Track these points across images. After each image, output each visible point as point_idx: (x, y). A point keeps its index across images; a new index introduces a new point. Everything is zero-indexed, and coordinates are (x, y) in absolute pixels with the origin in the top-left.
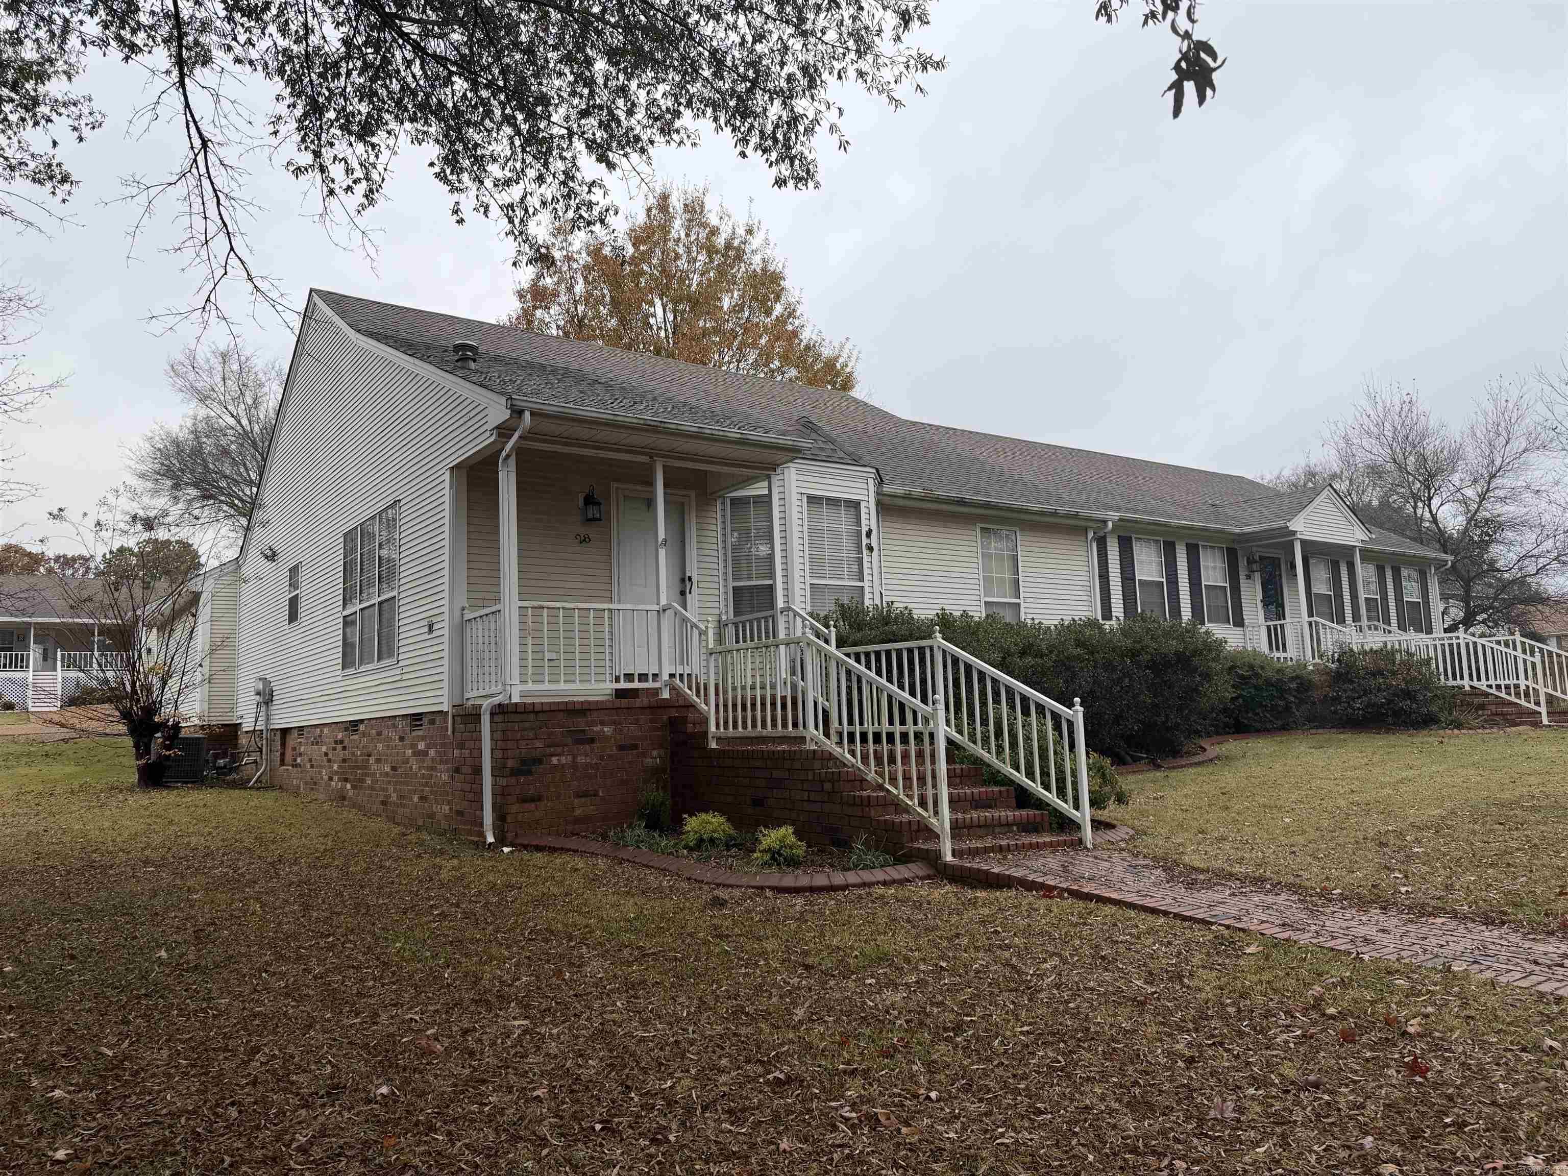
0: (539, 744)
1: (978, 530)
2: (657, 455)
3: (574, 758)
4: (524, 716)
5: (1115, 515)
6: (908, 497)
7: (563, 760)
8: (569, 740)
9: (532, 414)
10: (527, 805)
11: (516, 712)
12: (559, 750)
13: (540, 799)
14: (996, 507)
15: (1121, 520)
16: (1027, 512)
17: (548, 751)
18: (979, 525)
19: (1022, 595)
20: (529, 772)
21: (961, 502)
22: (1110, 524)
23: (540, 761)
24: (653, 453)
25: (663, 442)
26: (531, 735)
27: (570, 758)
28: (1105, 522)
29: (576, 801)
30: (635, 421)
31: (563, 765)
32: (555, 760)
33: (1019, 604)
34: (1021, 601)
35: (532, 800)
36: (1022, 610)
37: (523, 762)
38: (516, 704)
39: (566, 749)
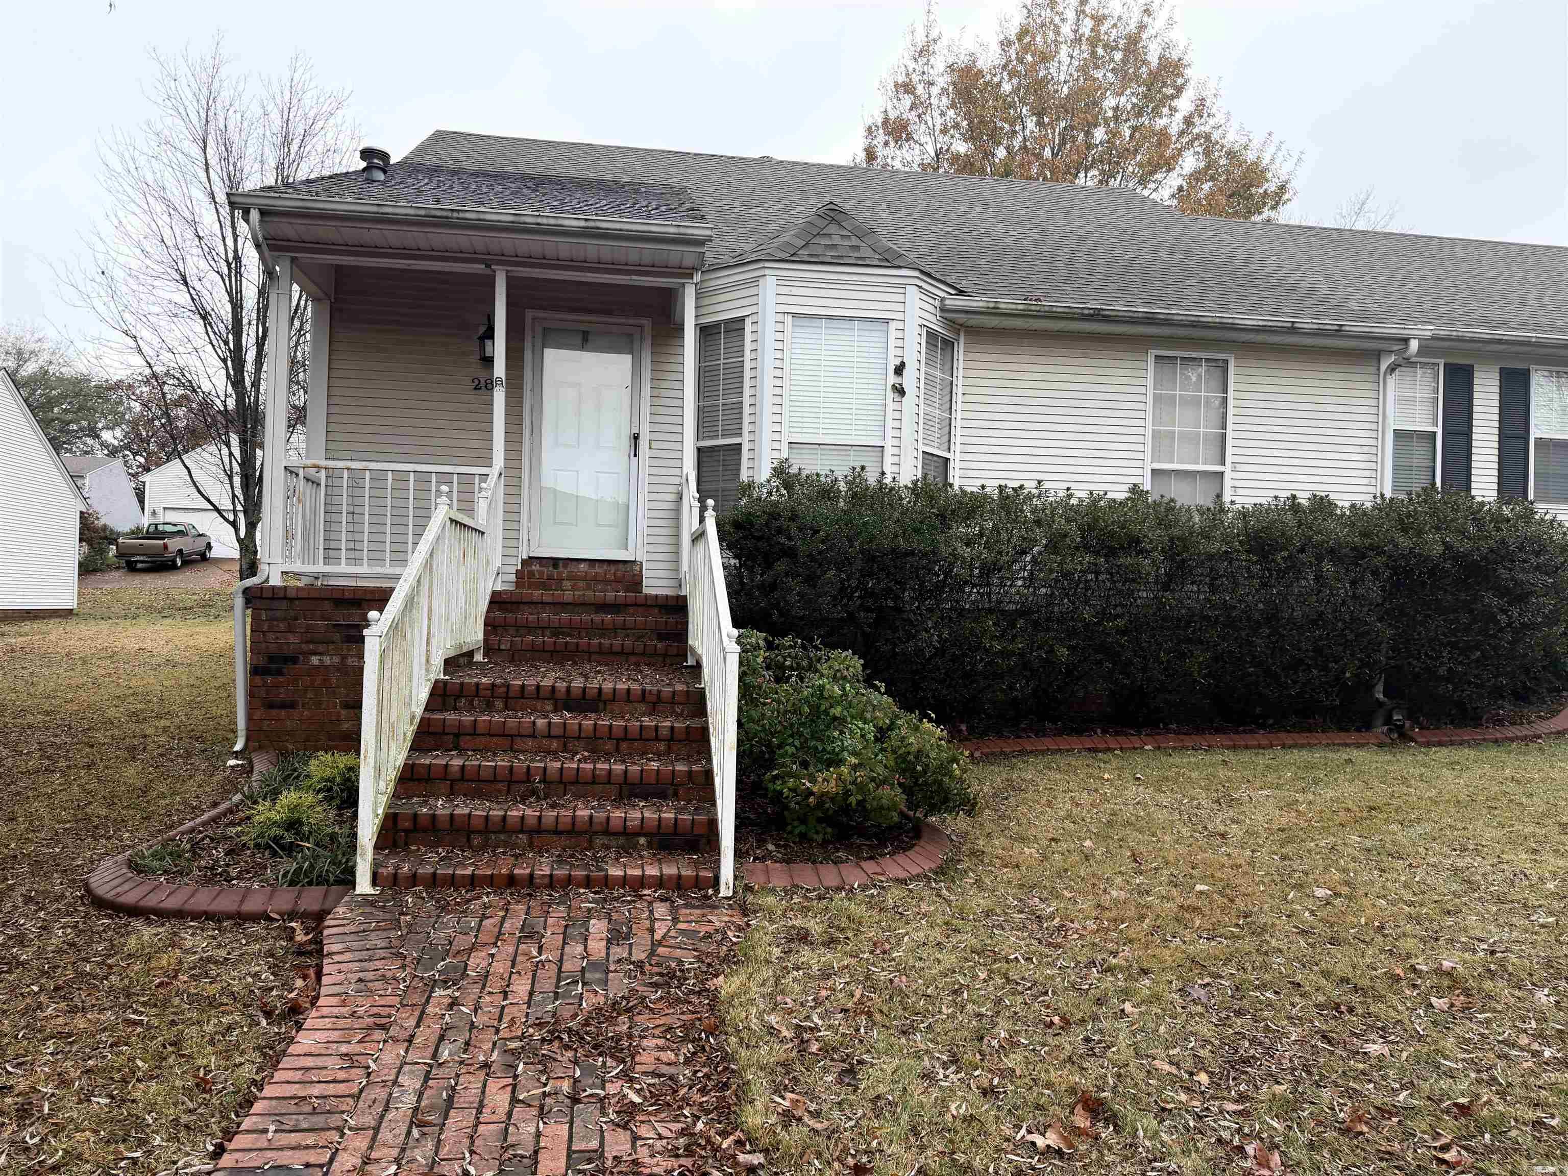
0: (293, 639)
1: (1151, 360)
2: (499, 263)
3: (344, 658)
4: (276, 604)
5: (1427, 330)
6: (994, 312)
7: (327, 660)
8: (337, 637)
9: (263, 213)
10: (274, 712)
11: (261, 598)
12: (321, 648)
13: (292, 705)
14: (1167, 322)
15: (1434, 338)
16: (1233, 328)
17: (304, 647)
18: (1152, 354)
19: (1229, 459)
20: (279, 673)
21: (1097, 316)
22: (1414, 345)
23: (294, 660)
24: (491, 259)
25: (507, 242)
26: (282, 626)
27: (336, 659)
28: (1406, 341)
29: (343, 712)
30: (412, 212)
31: (326, 667)
32: (315, 660)
33: (1222, 474)
34: (1227, 469)
35: (283, 706)
36: (1228, 483)
37: (271, 659)
38: (273, 587)
39: (331, 647)
